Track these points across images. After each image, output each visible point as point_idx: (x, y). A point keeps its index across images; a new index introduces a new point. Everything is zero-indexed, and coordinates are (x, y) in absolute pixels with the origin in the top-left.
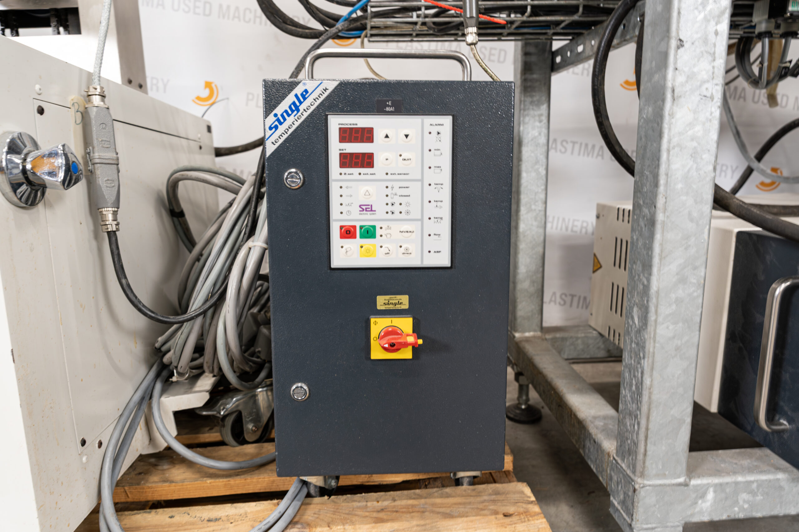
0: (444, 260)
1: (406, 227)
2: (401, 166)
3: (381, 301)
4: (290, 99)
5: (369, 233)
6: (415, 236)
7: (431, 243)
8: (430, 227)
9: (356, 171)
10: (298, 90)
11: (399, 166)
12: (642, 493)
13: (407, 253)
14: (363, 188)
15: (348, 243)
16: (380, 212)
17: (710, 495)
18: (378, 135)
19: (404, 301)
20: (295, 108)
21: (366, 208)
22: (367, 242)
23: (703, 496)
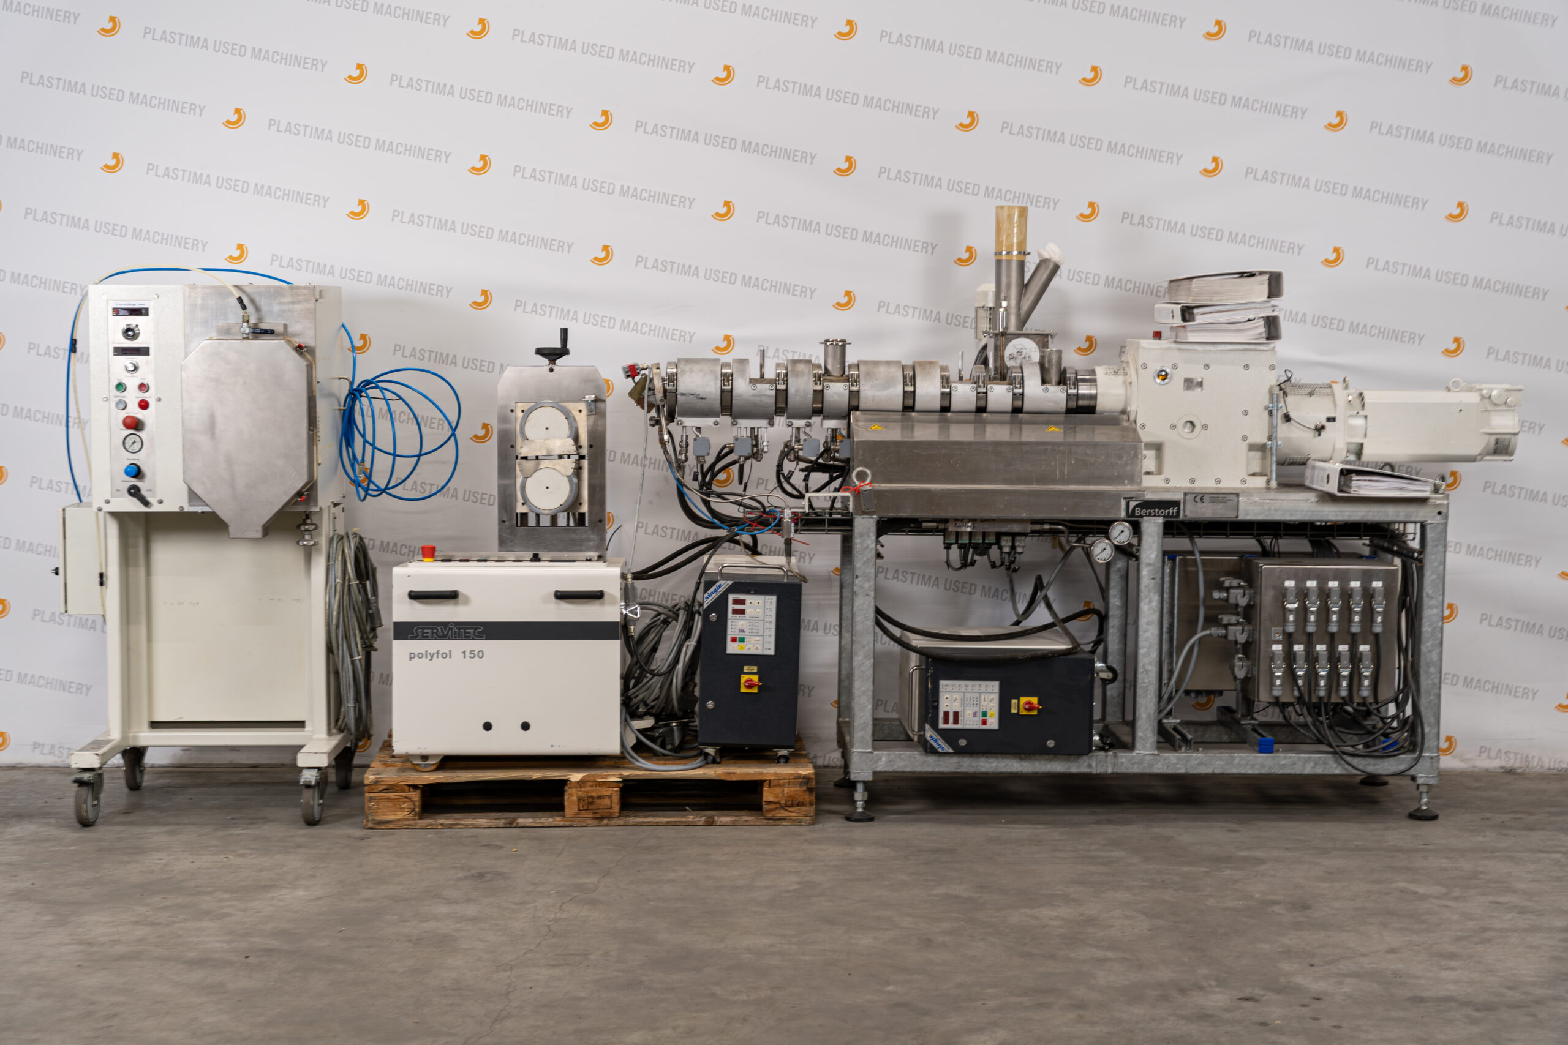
0: (772, 652)
1: (757, 638)
2: (755, 614)
3: (746, 669)
4: (714, 587)
5: (742, 640)
6: (761, 642)
7: (767, 645)
8: (767, 639)
9: (738, 616)
10: (718, 584)
11: (754, 614)
12: (854, 755)
13: (757, 649)
14: (741, 622)
15: (735, 644)
16: (747, 632)
17: (884, 759)
18: (748, 602)
19: (755, 669)
20: (716, 591)
21: (742, 630)
22: (741, 644)
23: (880, 759)
